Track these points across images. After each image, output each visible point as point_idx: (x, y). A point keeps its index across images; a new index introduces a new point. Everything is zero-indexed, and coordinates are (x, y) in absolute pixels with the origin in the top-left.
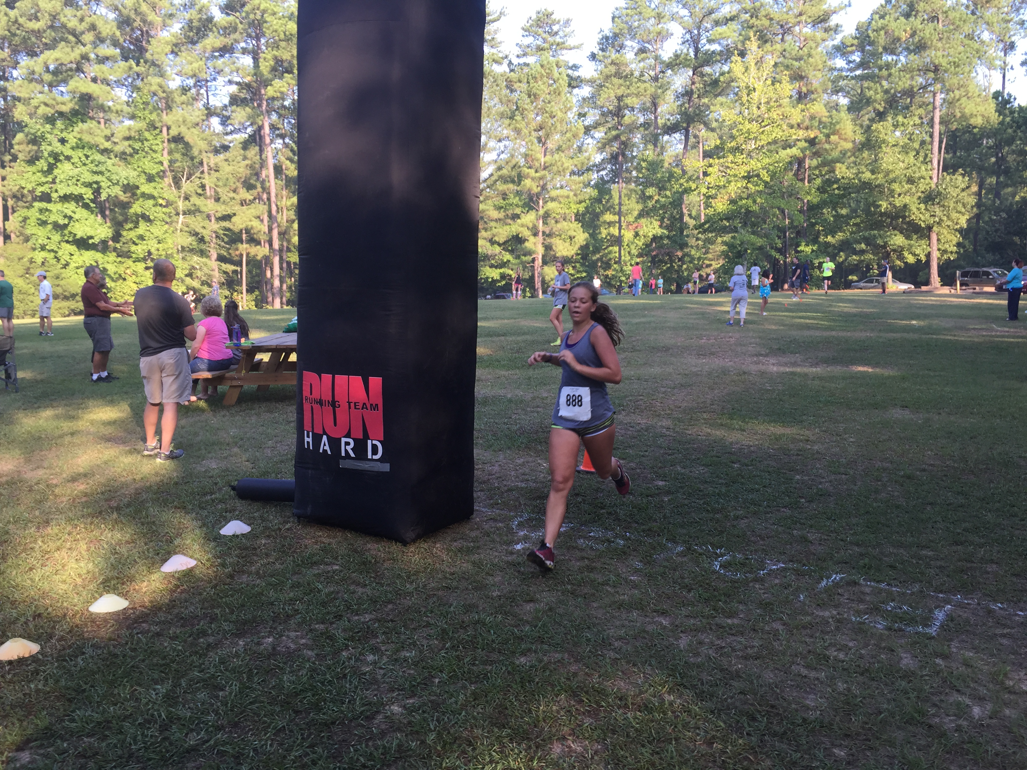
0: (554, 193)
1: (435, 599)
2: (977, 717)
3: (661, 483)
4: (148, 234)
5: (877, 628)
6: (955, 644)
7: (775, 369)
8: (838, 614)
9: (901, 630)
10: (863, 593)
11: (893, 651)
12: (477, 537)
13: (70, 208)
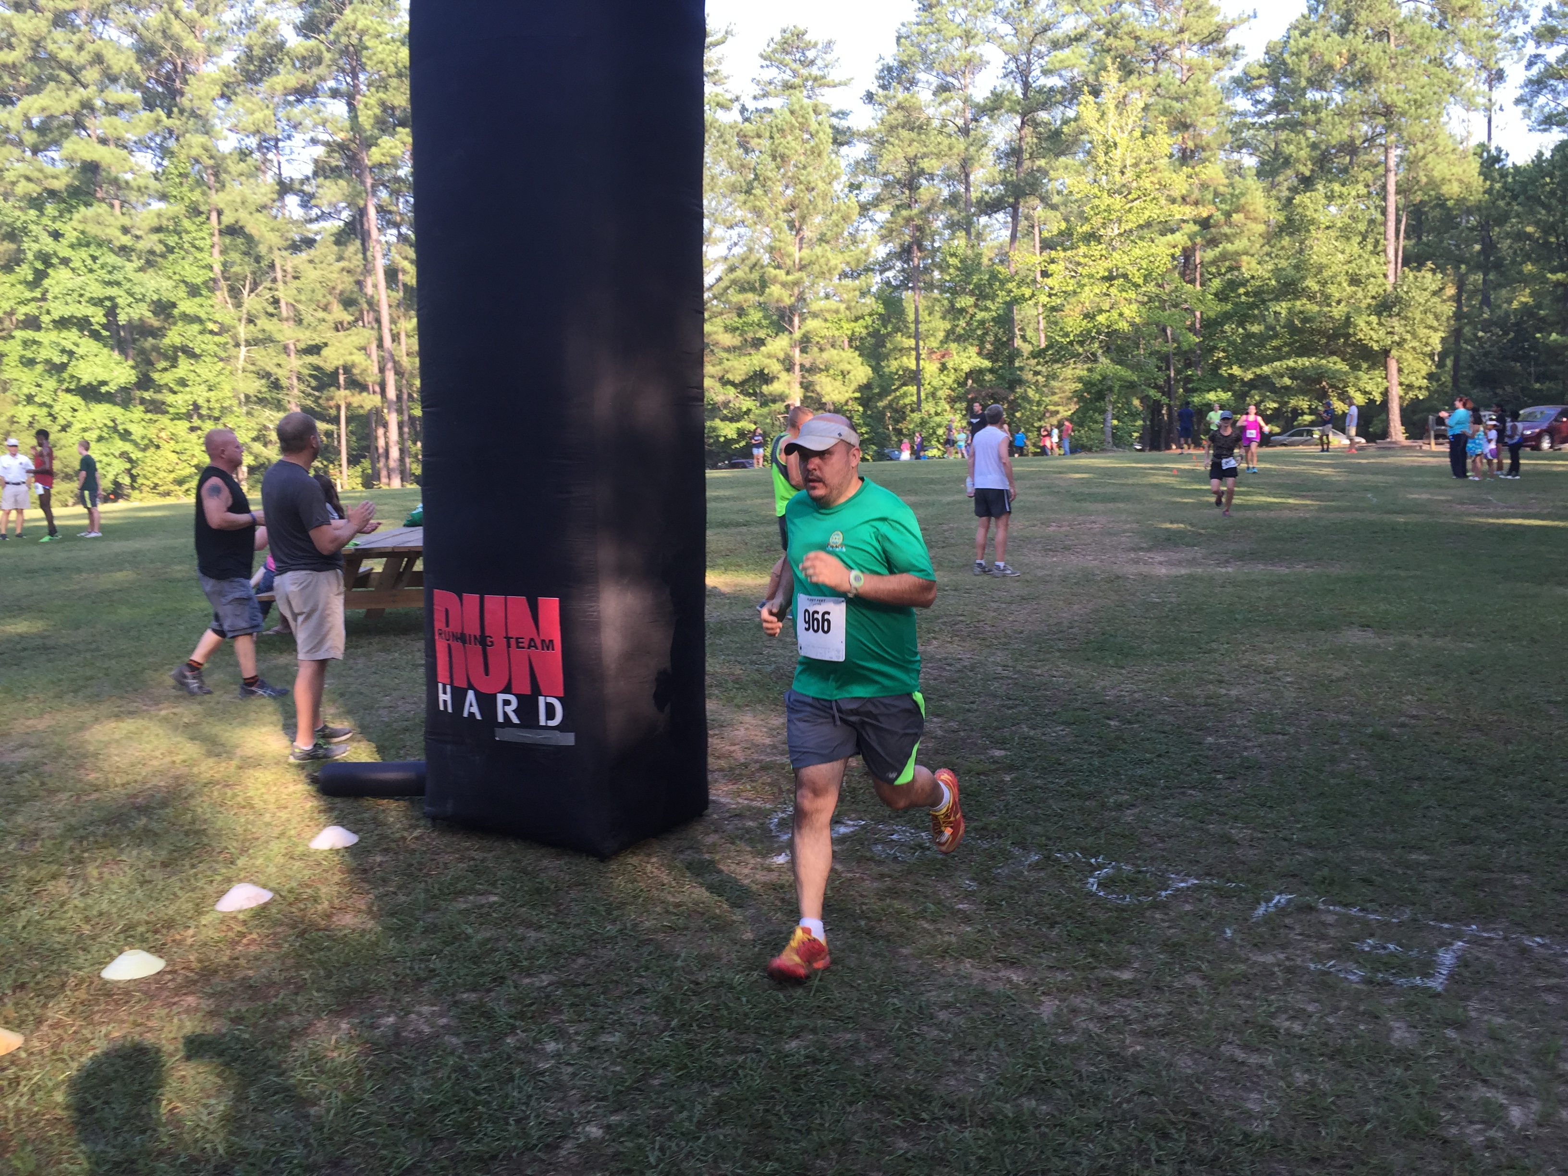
0: (816, 306)
1: (651, 948)
2: (1518, 1125)
3: (998, 753)
4: (192, 376)
5: (1351, 982)
6: (1474, 1004)
7: (1164, 571)
8: (1288, 959)
9: (1388, 983)
10: (1324, 924)
11: (1377, 1017)
12: (714, 844)
13: (70, 337)
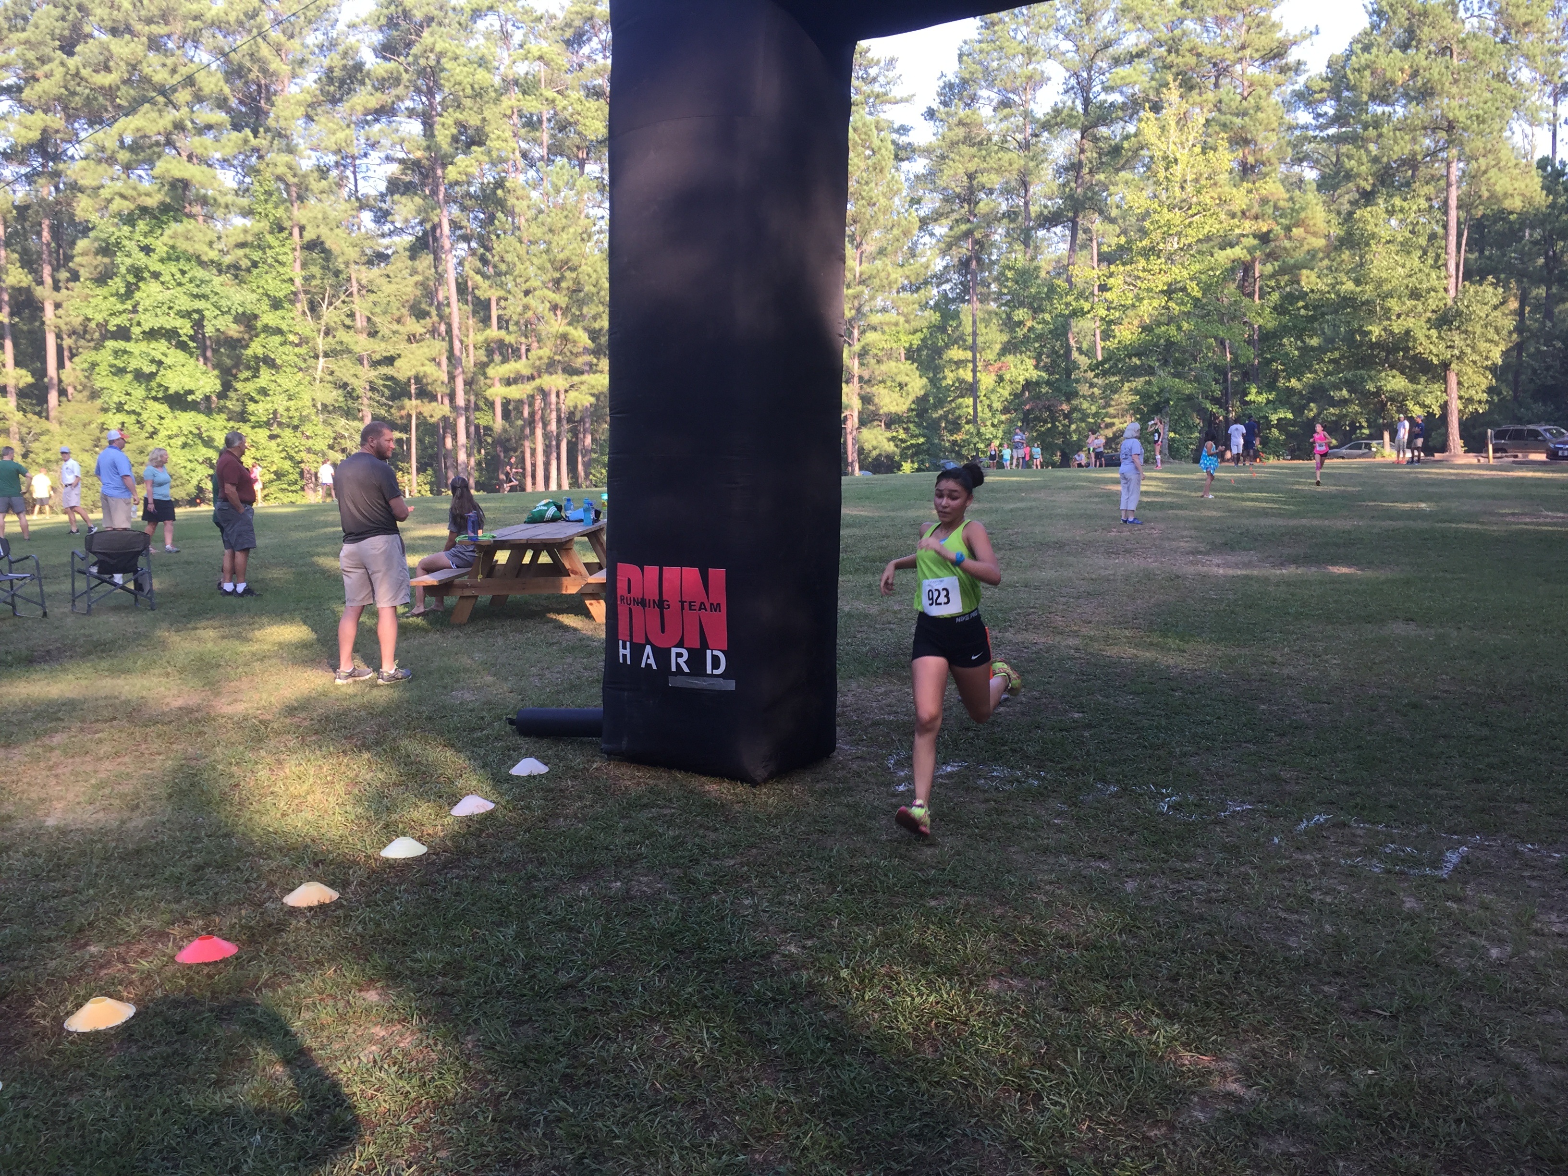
0: (876, 319)
2: (1494, 958)
3: (1076, 715)
4: (273, 386)
5: (1374, 872)
6: (1470, 886)
7: (1221, 571)
8: (1323, 857)
9: (1402, 873)
10: (1354, 835)
11: (1393, 894)
12: (844, 777)
13: (159, 348)
